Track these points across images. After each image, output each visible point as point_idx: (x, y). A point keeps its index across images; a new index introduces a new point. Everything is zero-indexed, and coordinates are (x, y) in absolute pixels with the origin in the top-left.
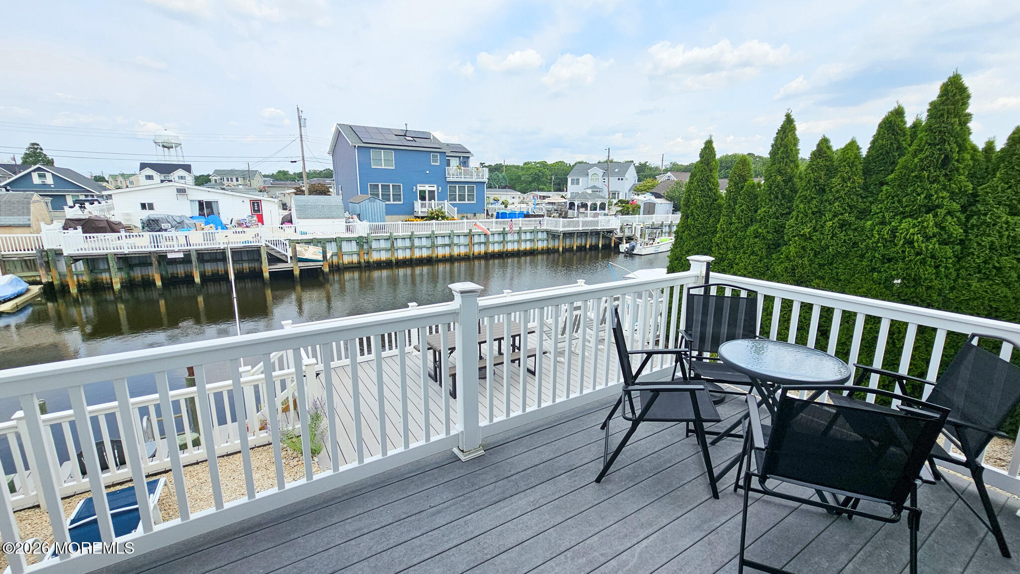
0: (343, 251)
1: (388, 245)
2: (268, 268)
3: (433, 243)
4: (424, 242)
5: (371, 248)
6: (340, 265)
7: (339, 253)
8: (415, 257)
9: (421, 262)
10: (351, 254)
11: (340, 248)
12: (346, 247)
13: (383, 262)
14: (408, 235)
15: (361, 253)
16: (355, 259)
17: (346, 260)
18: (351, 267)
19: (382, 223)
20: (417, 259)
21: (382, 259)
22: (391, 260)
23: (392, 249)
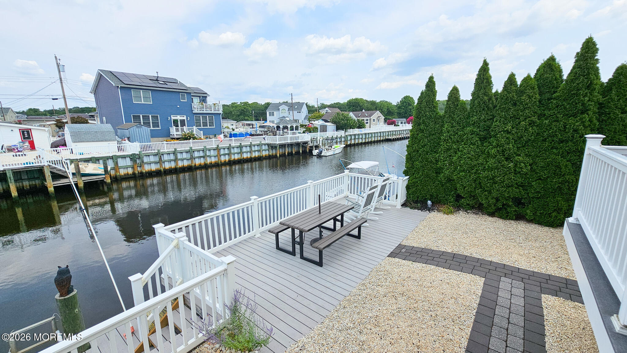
0: (119, 165)
1: (157, 159)
2: (52, 183)
3: (192, 156)
4: (185, 155)
5: (143, 162)
6: (118, 177)
7: (116, 167)
8: (178, 167)
9: (184, 170)
10: (126, 167)
11: (116, 164)
12: (121, 163)
13: (154, 172)
14: (172, 151)
15: (134, 166)
16: (130, 171)
17: (122, 172)
18: (127, 178)
19: (148, 143)
20: (180, 168)
21: (152, 169)
22: (160, 170)
23: (160, 162)
